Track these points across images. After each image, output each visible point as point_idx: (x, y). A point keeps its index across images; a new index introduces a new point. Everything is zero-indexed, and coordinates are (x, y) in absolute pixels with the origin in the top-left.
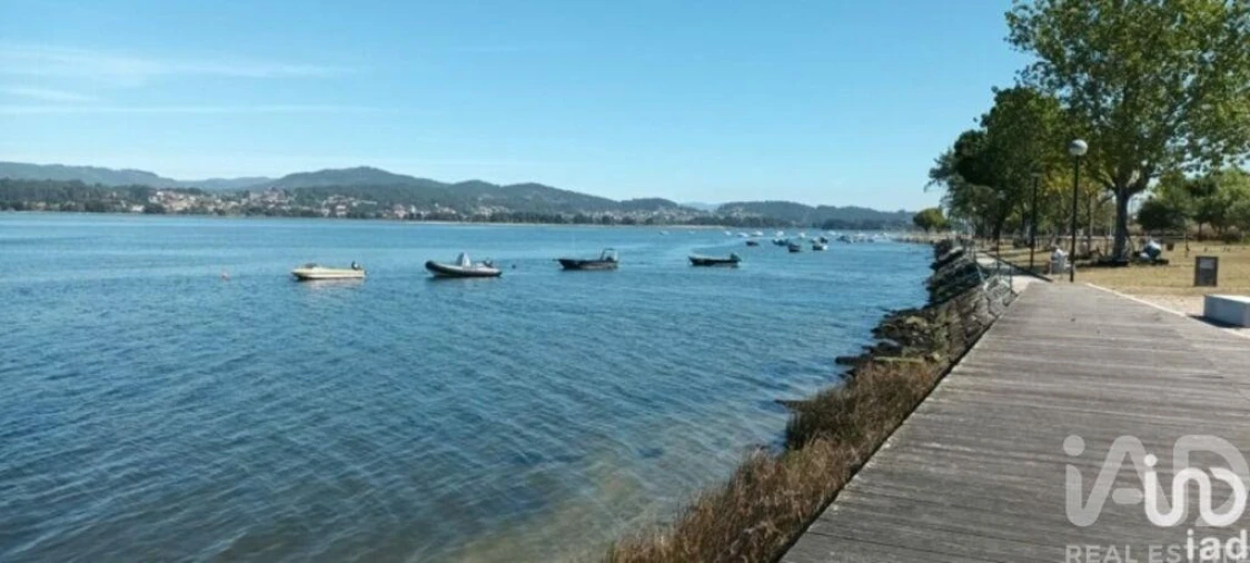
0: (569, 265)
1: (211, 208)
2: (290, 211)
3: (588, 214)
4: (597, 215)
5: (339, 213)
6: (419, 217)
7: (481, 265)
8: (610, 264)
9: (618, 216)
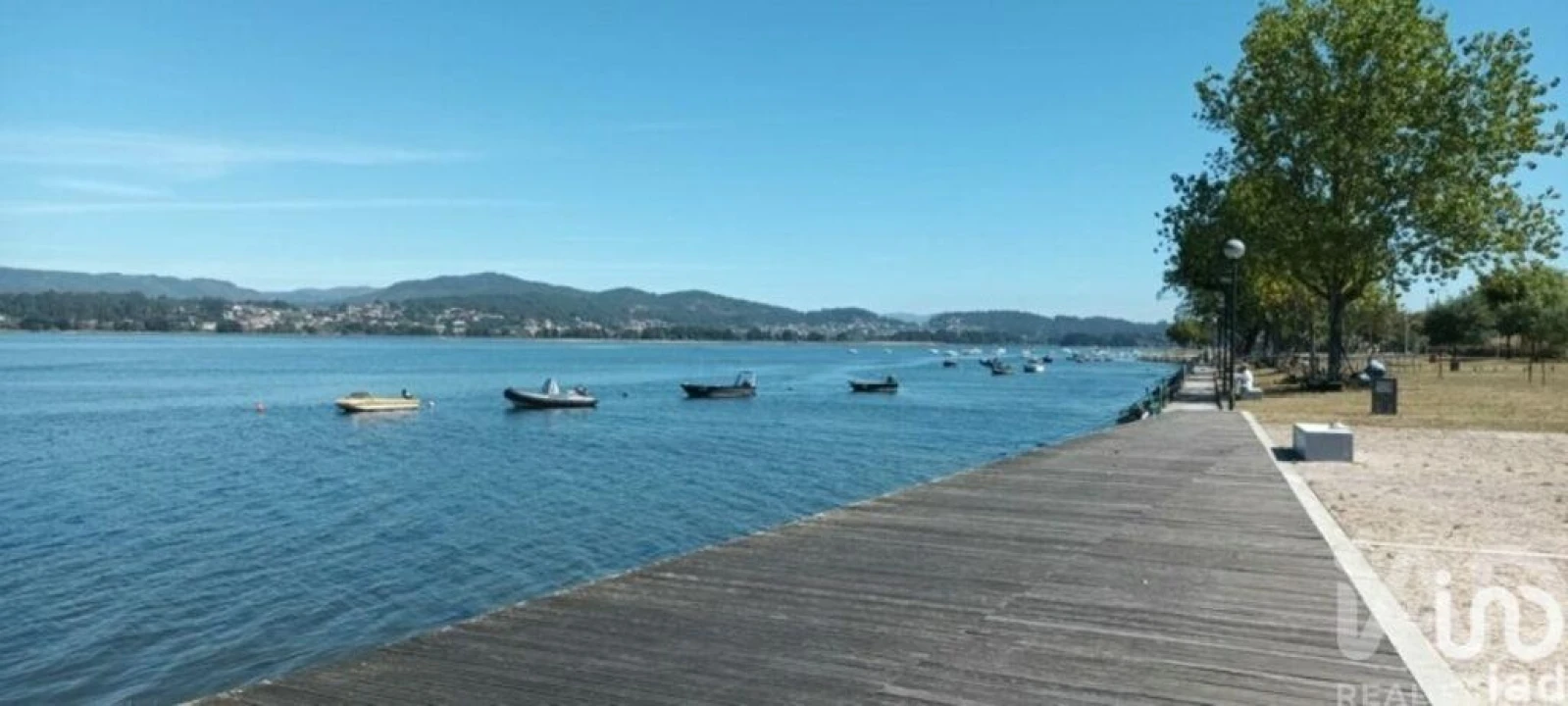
0: (695, 392)
1: (299, 325)
2: (396, 328)
3: (764, 329)
4: (777, 329)
5: (456, 330)
6: (555, 334)
7: (572, 392)
8: (747, 391)
9: (802, 330)
